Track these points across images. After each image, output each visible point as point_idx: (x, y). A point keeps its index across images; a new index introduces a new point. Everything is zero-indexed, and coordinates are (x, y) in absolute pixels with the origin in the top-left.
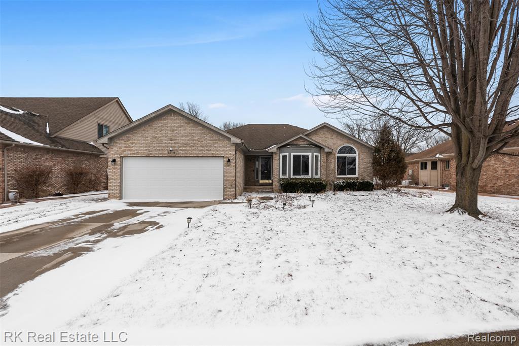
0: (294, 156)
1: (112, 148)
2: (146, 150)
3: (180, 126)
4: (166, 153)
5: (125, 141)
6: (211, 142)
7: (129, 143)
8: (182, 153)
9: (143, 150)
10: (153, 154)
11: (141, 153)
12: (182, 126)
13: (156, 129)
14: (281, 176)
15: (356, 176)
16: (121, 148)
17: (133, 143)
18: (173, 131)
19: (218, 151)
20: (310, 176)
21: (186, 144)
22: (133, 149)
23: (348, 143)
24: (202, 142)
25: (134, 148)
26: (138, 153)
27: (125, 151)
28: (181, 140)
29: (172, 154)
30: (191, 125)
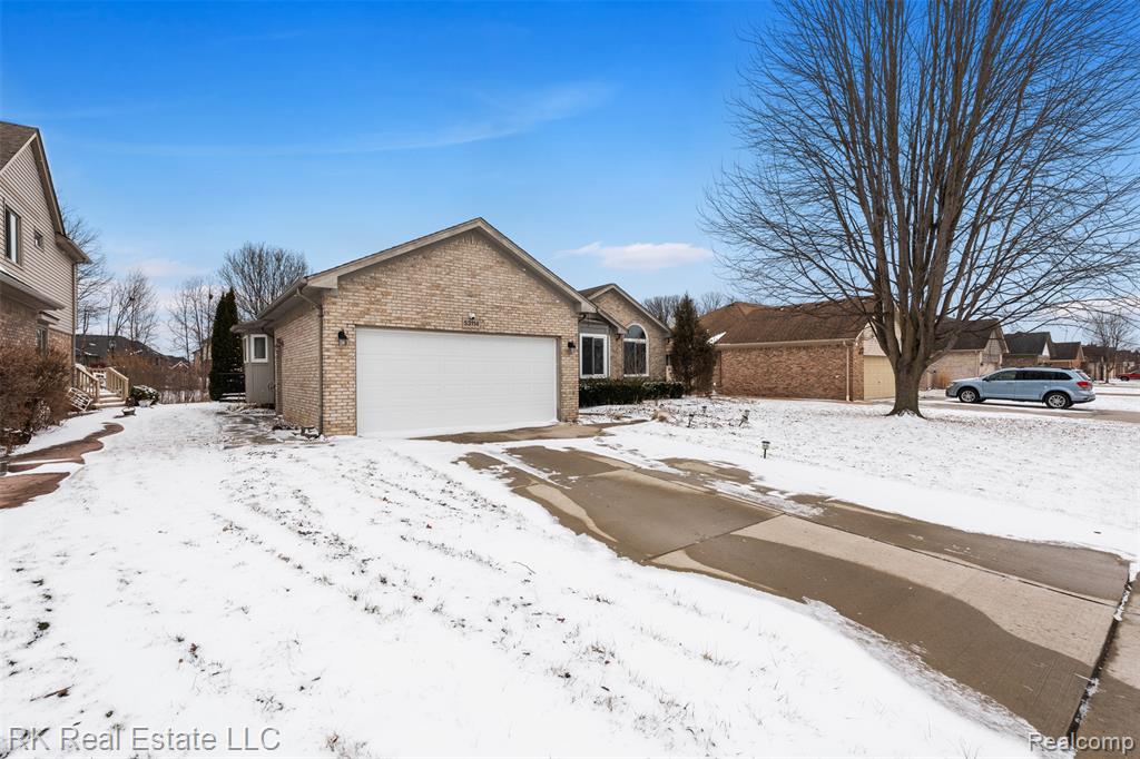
0: (584, 338)
1: (334, 303)
2: (418, 313)
3: (488, 268)
4: (459, 325)
5: (367, 288)
6: (542, 307)
7: (377, 293)
8: (490, 326)
9: (411, 315)
10: (434, 324)
11: (407, 319)
12: (491, 267)
13: (437, 266)
14: (583, 377)
15: (647, 375)
16: (357, 305)
17: (388, 294)
18: (474, 276)
19: (552, 326)
20: (604, 375)
21: (497, 307)
22: (388, 307)
23: (638, 321)
24: (527, 304)
25: (391, 306)
26: (398, 318)
27: (367, 312)
28: (491, 298)
29: (472, 328)
30: (507, 267)
